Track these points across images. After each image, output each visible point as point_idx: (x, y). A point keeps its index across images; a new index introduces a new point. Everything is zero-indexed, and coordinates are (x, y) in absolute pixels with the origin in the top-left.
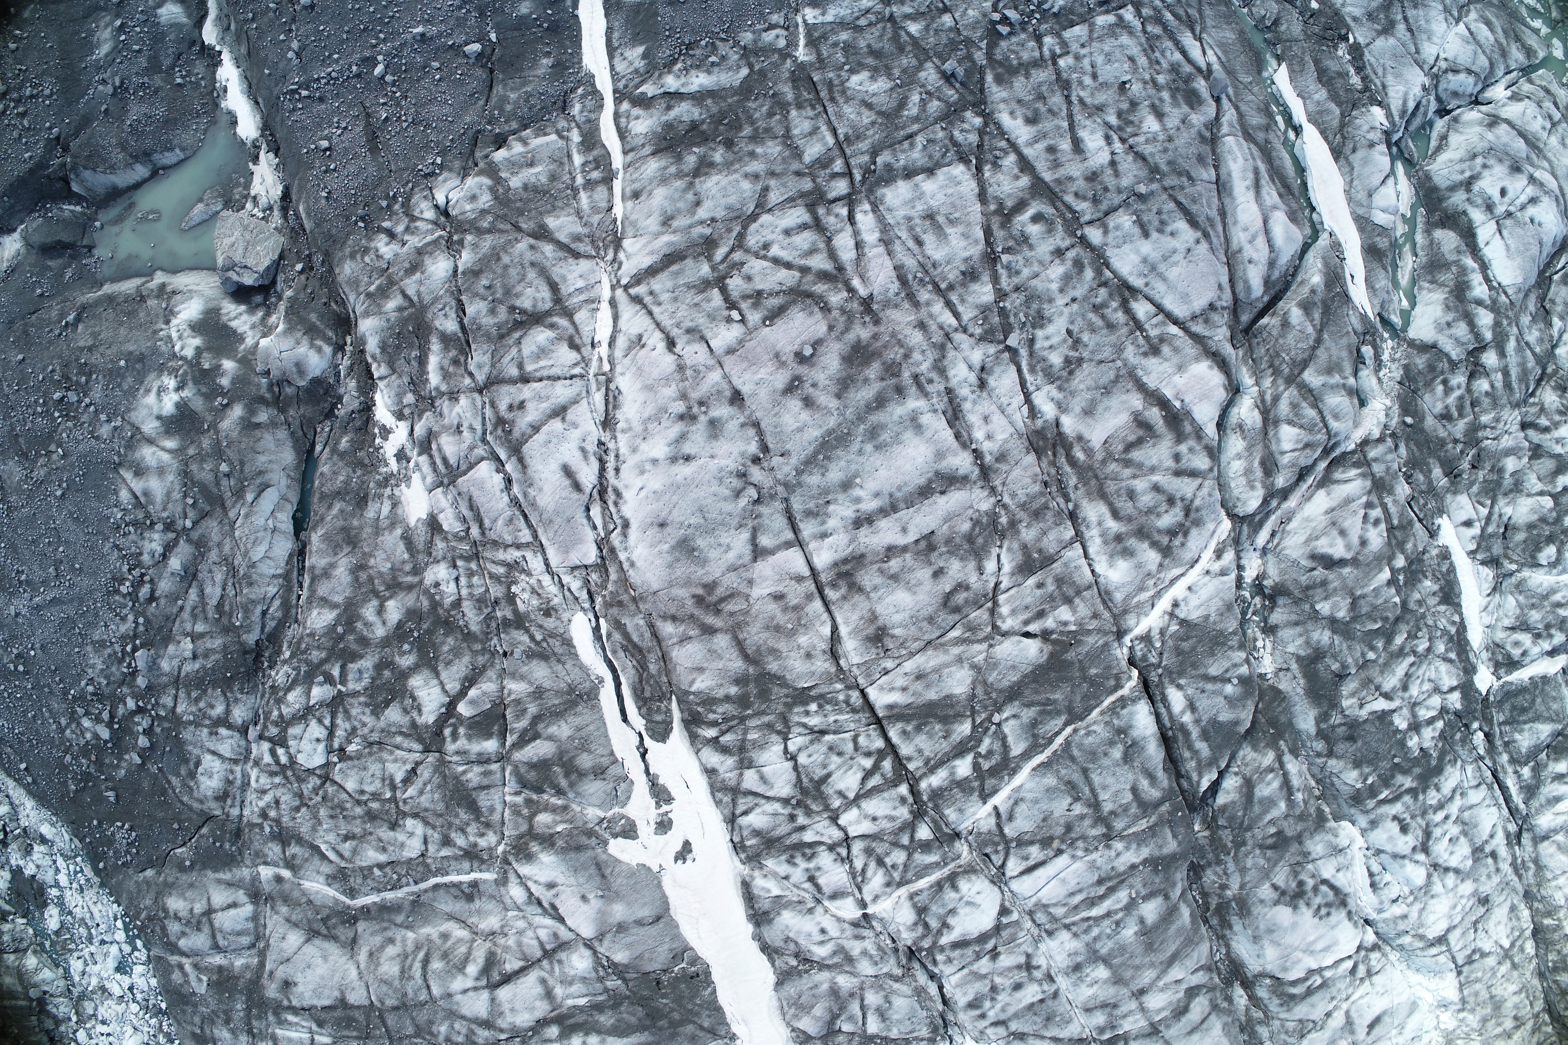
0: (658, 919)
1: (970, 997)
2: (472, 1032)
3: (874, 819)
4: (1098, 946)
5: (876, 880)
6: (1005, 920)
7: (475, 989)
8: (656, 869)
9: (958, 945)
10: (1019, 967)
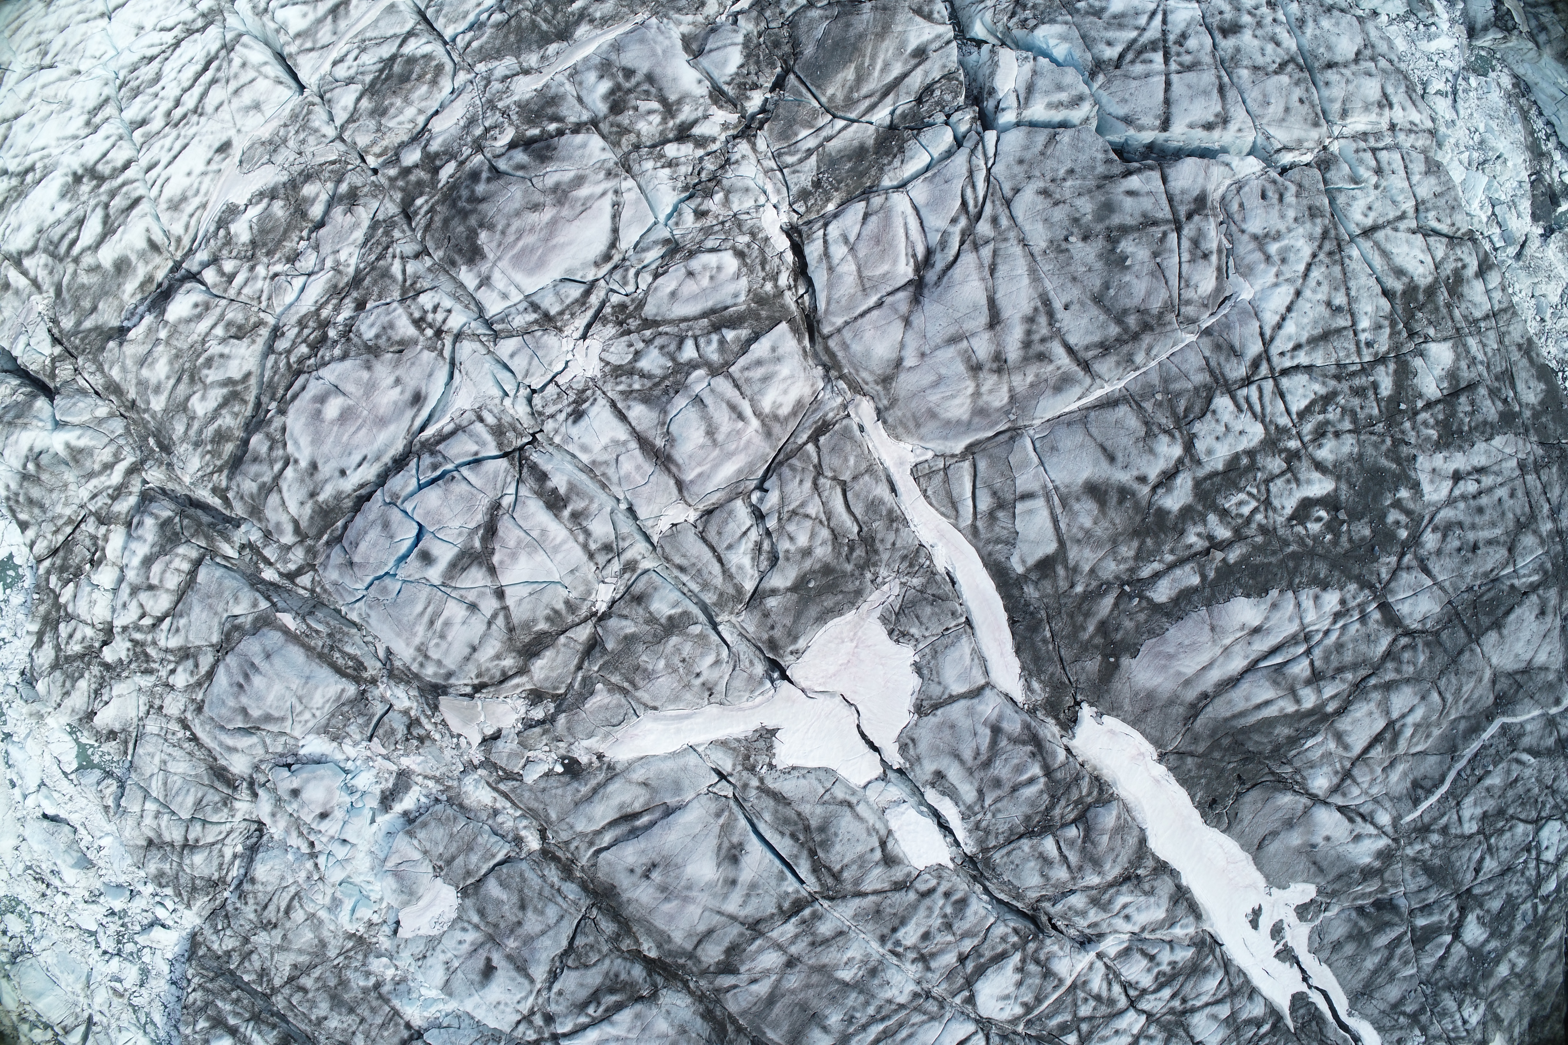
0: (1260, 846)
1: (969, 912)
2: (1398, 671)
3: (1117, 1032)
4: (862, 998)
5: (1097, 984)
6: (966, 993)
7: (1403, 716)
8: (1274, 890)
9: (1002, 957)
10: (933, 955)
